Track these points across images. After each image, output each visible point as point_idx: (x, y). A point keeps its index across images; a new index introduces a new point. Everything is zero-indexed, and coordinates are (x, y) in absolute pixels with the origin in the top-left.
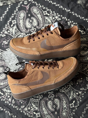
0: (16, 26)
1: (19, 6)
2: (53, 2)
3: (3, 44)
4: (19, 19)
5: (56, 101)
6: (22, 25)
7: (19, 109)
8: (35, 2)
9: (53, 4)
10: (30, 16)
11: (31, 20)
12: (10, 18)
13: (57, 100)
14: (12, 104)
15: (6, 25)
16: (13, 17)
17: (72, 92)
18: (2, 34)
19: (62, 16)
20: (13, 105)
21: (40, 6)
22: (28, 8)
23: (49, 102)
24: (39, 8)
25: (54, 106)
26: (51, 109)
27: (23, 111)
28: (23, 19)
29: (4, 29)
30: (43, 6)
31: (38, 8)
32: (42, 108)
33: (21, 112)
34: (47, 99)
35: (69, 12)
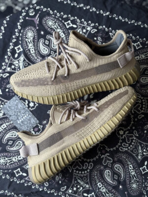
0: (23, 55)
1: (22, 20)
8: (47, 9)
12: (11, 44)
13: (118, 165)
16: (14, 40)
17: (140, 148)
19: (97, 24)
23: (105, 172)
25: (116, 177)
28: (33, 42)
35: (108, 15)
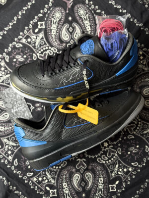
2: (116, 4)
3: (15, 60)
4: (51, 22)
5: (87, 175)
6: (54, 33)
7: (23, 177)
9: (115, 6)
10: (72, 20)
11: (71, 28)
14: (13, 167)
15: (26, 28)
18: (17, 43)
20: (15, 169)
21: (93, 6)
22: (71, 5)
24: (90, 8)
26: (77, 187)
27: (29, 181)
29: (21, 33)
30: (97, 7)
31: (88, 8)
32: (62, 183)
33: (26, 182)
34: (74, 170)
